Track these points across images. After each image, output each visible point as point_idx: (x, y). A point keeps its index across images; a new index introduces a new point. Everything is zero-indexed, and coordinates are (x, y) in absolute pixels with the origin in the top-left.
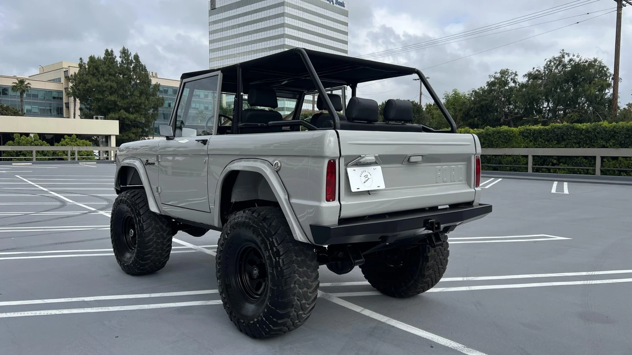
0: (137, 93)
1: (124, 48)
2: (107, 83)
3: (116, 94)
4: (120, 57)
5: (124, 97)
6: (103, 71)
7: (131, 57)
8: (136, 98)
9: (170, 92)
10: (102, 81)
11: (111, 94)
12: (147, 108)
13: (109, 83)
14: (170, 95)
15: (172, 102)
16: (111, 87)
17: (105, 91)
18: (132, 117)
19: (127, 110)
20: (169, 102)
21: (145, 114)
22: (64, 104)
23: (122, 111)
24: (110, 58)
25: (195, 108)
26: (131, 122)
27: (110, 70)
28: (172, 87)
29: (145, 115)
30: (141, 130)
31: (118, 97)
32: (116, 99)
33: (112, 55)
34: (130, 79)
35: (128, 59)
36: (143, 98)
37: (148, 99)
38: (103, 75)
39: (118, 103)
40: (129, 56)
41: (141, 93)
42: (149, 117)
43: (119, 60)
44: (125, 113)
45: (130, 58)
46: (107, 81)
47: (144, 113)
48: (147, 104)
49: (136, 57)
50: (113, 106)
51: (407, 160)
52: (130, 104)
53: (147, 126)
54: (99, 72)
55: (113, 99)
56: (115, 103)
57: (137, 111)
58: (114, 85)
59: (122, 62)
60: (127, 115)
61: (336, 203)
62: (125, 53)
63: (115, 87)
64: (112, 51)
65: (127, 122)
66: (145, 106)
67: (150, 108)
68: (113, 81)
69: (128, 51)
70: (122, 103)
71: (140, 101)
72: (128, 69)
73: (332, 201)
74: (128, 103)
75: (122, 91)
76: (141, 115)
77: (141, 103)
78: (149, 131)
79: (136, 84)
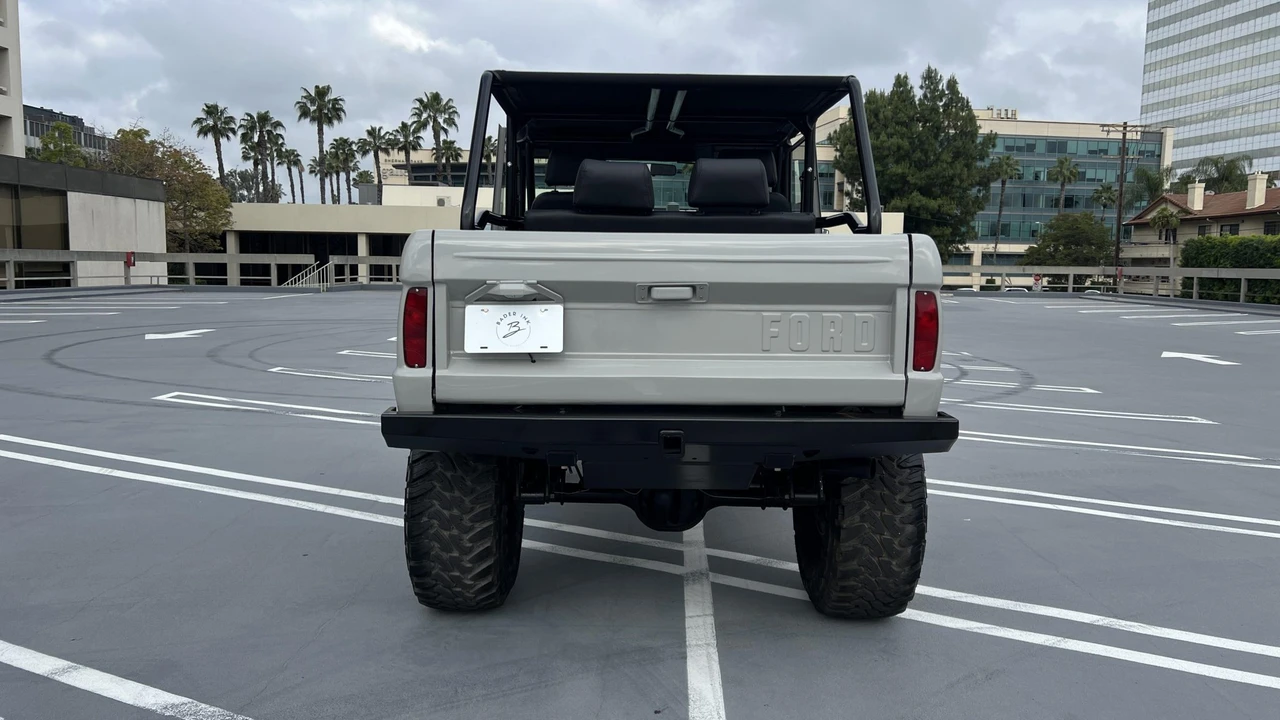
0: (947, 157)
1: (929, 68)
2: (892, 140)
3: (907, 161)
4: (921, 87)
5: (920, 166)
6: (885, 118)
7: (943, 85)
8: (945, 166)
9: (1041, 148)
10: (883, 137)
11: (897, 162)
12: (965, 185)
13: (895, 140)
14: (1039, 155)
15: (1041, 169)
16: (899, 148)
17: (887, 156)
18: (933, 204)
19: (926, 191)
20: (1037, 169)
21: (962, 198)
22: (836, 186)
23: (915, 194)
24: (902, 92)
25: (1093, 180)
26: (933, 215)
27: (899, 116)
28: (1045, 138)
29: (961, 201)
30: (951, 230)
31: (911, 165)
32: (907, 171)
33: (906, 84)
34: (938, 129)
35: (936, 89)
36: (959, 166)
37: (968, 166)
38: (886, 126)
39: (909, 178)
40: (937, 84)
41: (957, 156)
42: (968, 203)
43: (918, 93)
44: (920, 197)
45: (940, 87)
46: (890, 136)
47: (958, 195)
48: (965, 177)
49: (952, 84)
50: (899, 185)
51: (640, 294)
52: (933, 179)
53: (963, 221)
54: (878, 120)
55: (900, 171)
56: (903, 177)
57: (946, 194)
58: (906, 144)
59: (925, 96)
60: (924, 200)
61: (426, 373)
62: (930, 77)
63: (905, 147)
64: (906, 77)
65: (924, 215)
66: (962, 181)
67: (972, 186)
68: (902, 136)
69: (936, 74)
70: (917, 178)
71: (951, 172)
72: (935, 109)
73: (419, 367)
74: (928, 176)
75: (919, 154)
76: (953, 199)
77: (954, 175)
78: (967, 232)
79: (948, 138)
